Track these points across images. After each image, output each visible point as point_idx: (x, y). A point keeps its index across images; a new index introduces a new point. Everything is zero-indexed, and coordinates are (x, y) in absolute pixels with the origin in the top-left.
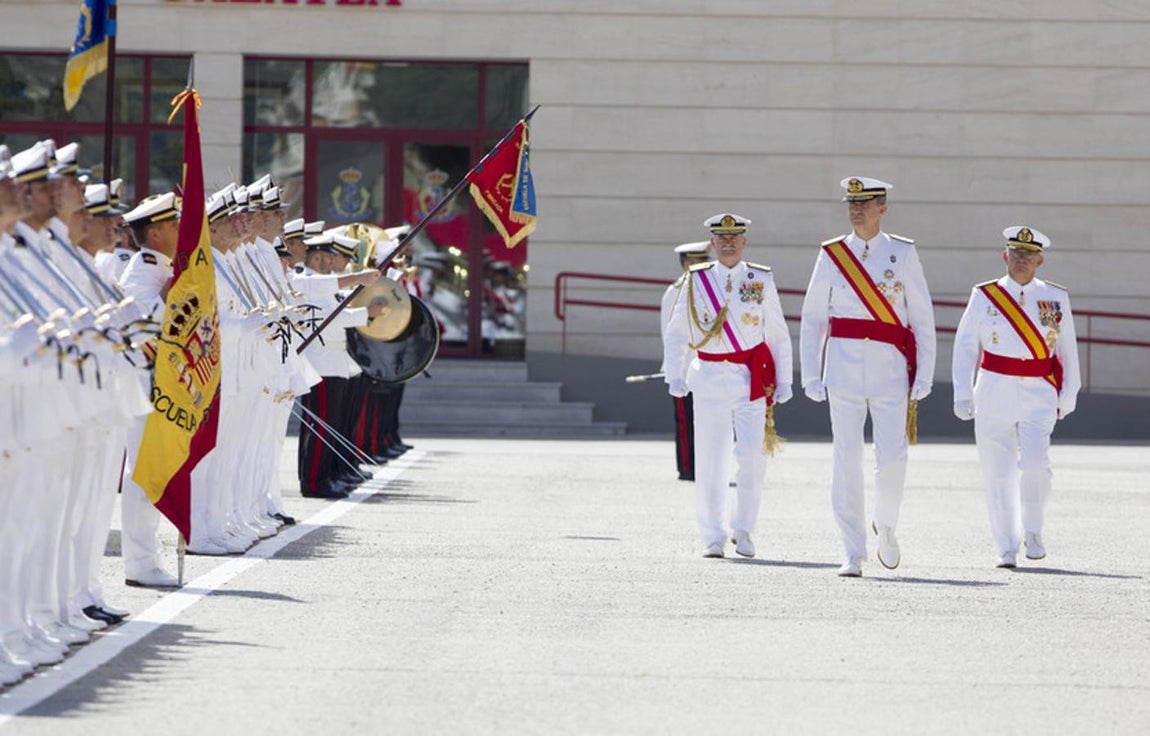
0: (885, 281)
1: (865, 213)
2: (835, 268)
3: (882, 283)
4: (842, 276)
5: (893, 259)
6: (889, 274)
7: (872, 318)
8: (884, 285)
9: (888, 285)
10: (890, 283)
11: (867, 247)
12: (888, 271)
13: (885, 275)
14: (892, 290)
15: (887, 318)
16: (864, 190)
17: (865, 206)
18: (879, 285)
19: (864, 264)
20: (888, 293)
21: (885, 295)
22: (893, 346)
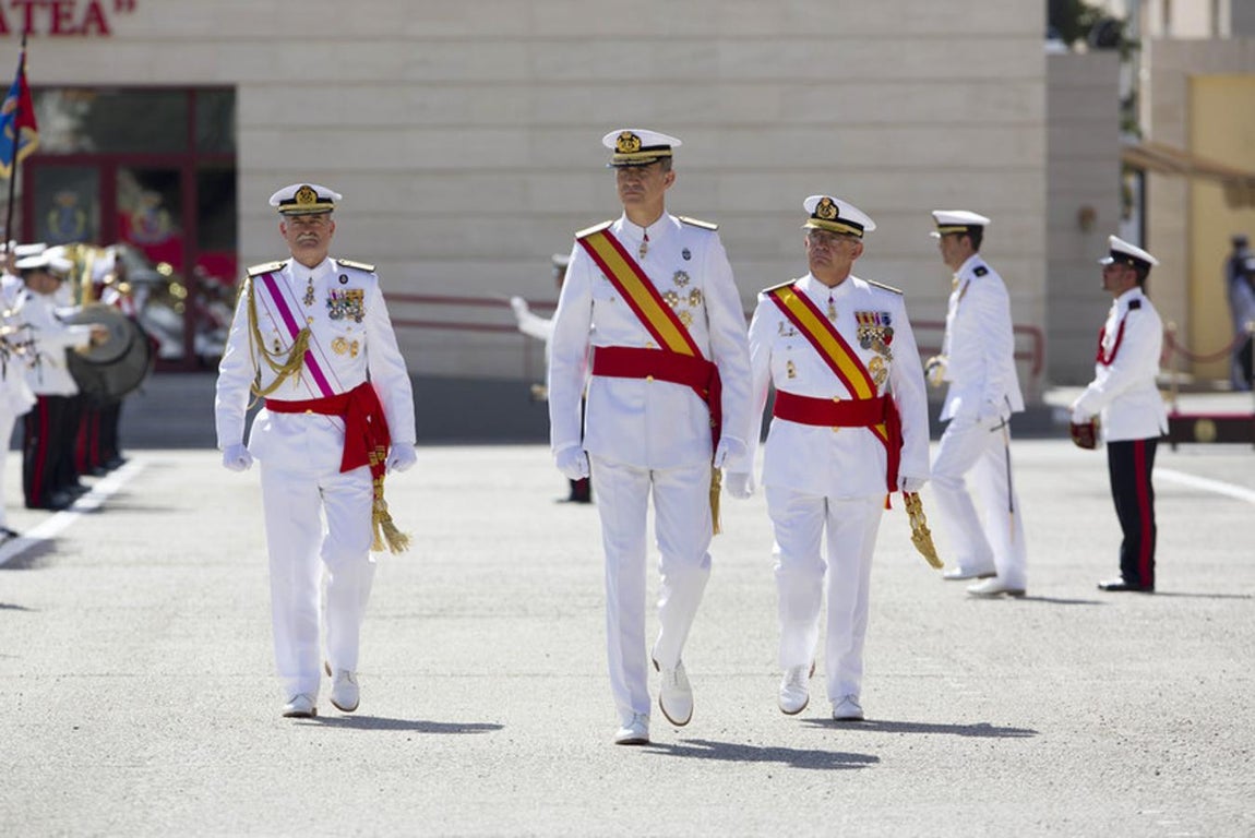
0: (676, 288)
1: (644, 184)
2: (599, 273)
3: (670, 292)
4: (608, 282)
5: (687, 255)
6: (681, 277)
7: (657, 347)
8: (675, 295)
9: (680, 295)
10: (684, 292)
11: (646, 238)
12: (680, 273)
13: (675, 279)
14: (688, 302)
15: (678, 345)
16: (642, 149)
17: (643, 173)
18: (666, 295)
19: (643, 265)
20: (680, 307)
21: (676, 310)
22: (690, 389)
